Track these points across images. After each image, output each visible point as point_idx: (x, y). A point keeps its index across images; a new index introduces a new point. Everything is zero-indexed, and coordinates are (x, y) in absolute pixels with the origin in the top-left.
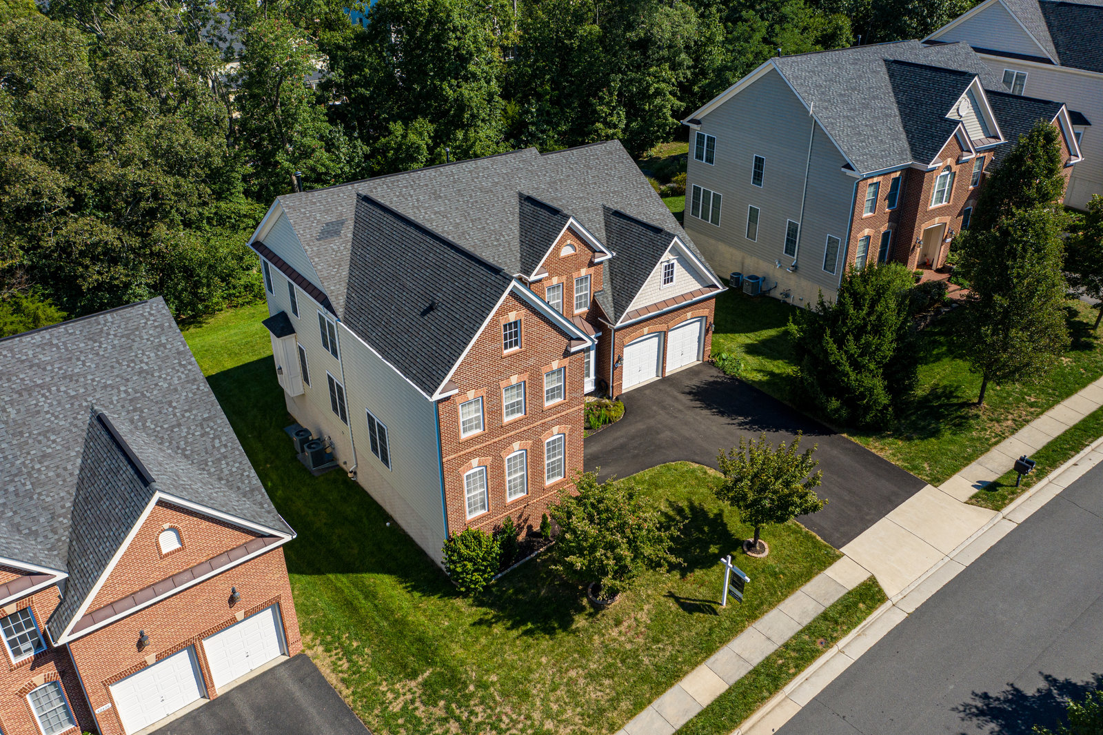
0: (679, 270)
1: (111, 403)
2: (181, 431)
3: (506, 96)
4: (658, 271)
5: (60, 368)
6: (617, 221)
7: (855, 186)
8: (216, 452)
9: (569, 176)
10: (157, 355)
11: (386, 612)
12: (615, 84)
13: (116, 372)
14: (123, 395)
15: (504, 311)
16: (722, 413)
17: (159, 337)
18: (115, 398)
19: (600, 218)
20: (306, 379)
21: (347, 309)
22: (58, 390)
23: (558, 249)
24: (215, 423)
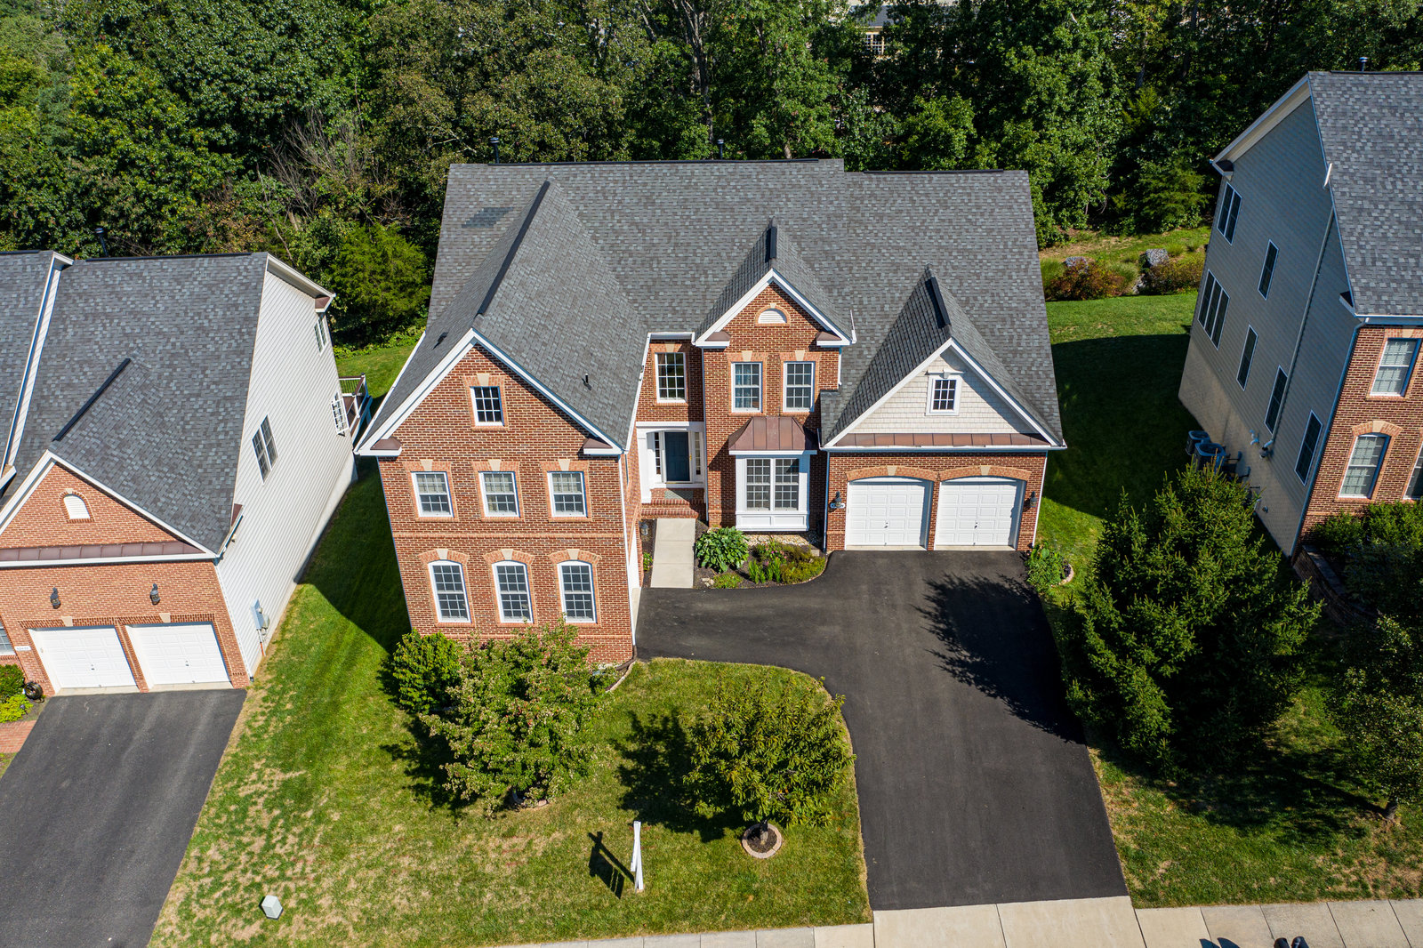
0: (965, 393)
1: (154, 352)
2: (197, 401)
5: (133, 302)
7: (1354, 333)
8: (213, 437)
9: (901, 211)
10: (224, 314)
11: (340, 688)
13: (178, 321)
14: (169, 347)
16: (946, 635)
17: (238, 295)
18: (160, 348)
22: (118, 324)
23: (753, 311)
24: (232, 404)
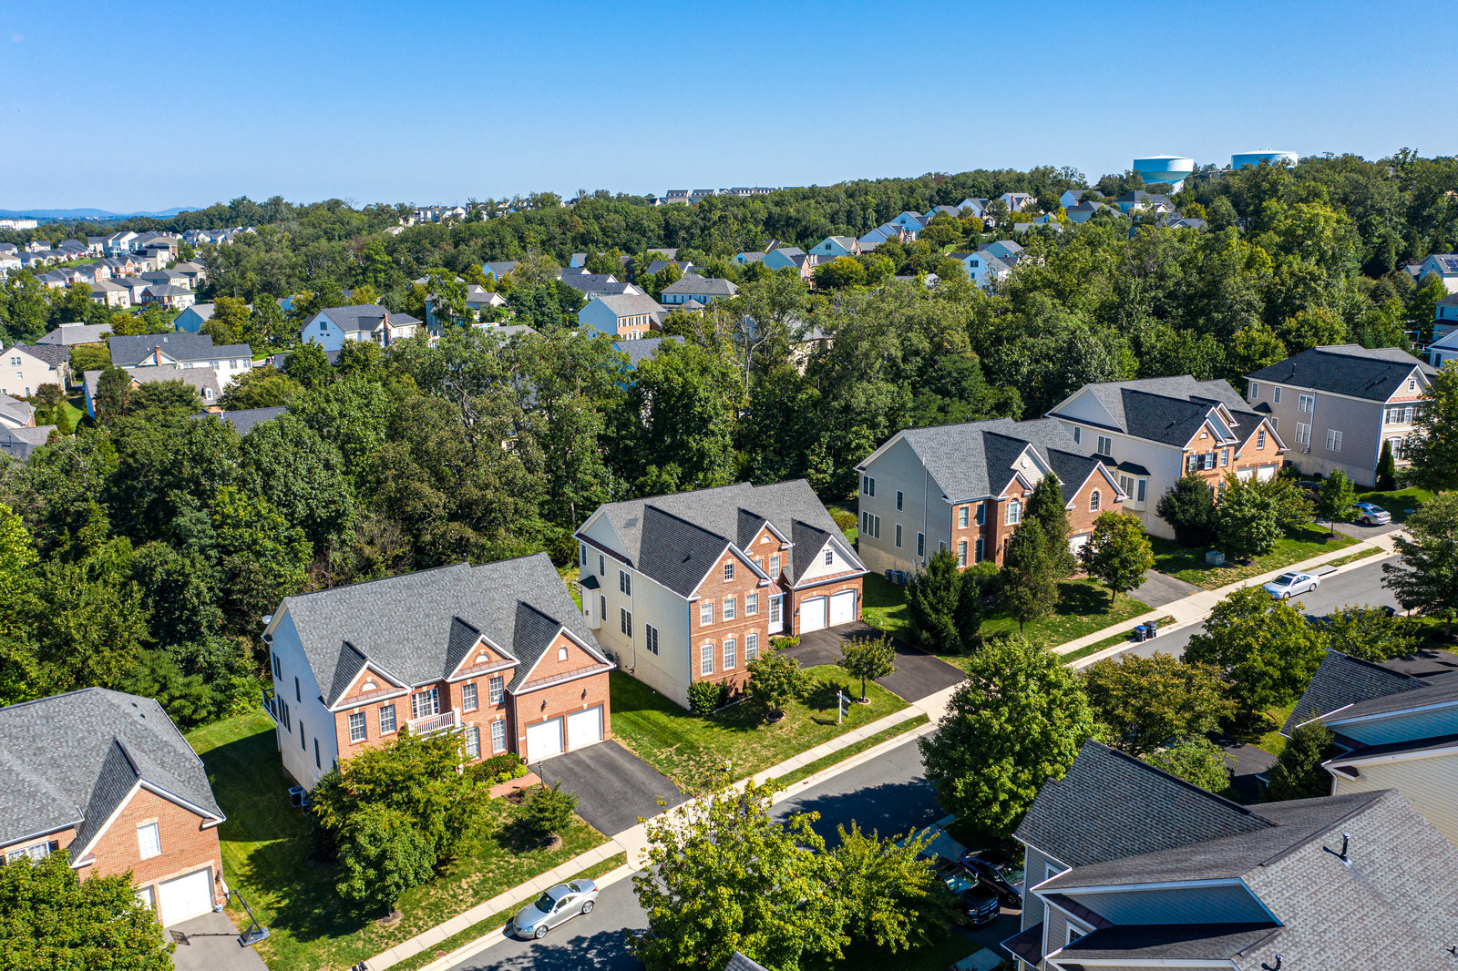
0: (835, 556)
1: (528, 598)
3: (737, 446)
4: (821, 556)
6: (799, 526)
7: (950, 508)
10: (545, 579)
11: (656, 724)
12: (825, 440)
14: (531, 596)
15: (724, 558)
19: (790, 526)
20: (604, 617)
21: (640, 563)
23: (759, 539)
